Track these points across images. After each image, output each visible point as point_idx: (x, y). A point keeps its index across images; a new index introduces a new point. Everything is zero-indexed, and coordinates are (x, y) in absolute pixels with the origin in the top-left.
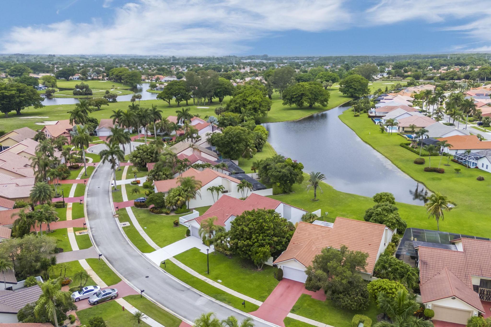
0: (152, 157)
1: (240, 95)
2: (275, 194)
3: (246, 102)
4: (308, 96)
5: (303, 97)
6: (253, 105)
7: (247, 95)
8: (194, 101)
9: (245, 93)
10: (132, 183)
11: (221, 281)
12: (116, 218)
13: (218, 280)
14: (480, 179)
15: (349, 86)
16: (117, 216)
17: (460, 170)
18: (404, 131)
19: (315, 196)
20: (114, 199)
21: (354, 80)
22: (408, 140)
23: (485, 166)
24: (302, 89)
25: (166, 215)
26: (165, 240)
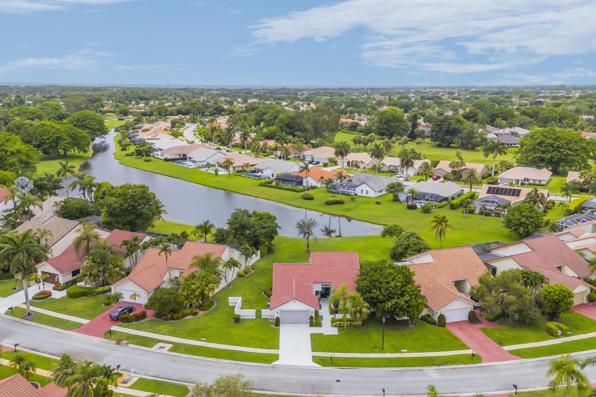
2: (262, 256)
4: (66, 140)
5: (60, 141)
10: (35, 299)
11: (406, 350)
12: (130, 345)
13: (403, 351)
14: (378, 203)
15: (83, 125)
16: (124, 342)
17: (355, 198)
18: (236, 171)
19: (308, 247)
20: (60, 326)
21: (88, 118)
22: (257, 180)
23: (365, 192)
24: (54, 131)
25: (194, 317)
26: (264, 341)
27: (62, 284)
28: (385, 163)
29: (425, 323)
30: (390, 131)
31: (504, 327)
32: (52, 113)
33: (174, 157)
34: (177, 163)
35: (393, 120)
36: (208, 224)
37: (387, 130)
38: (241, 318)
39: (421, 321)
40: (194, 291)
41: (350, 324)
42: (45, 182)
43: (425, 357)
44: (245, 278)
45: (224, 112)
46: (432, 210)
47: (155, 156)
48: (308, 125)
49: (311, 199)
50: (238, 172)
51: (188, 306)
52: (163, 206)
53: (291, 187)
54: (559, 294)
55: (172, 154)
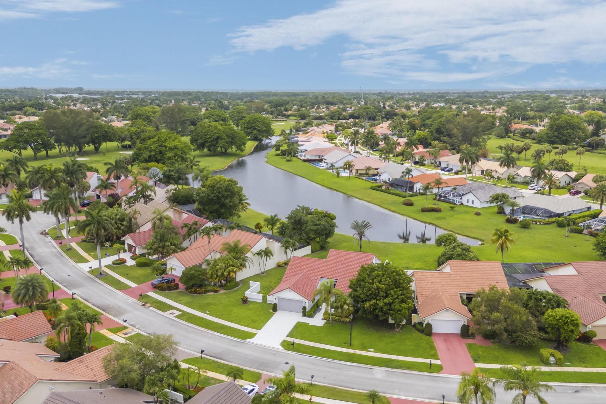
0: (122, 225)
1: (152, 140)
2: (313, 252)
3: (163, 149)
4: (225, 139)
5: (220, 141)
6: (174, 152)
7: (163, 139)
8: (60, 151)
9: (159, 137)
10: (113, 263)
11: (373, 350)
12: (151, 308)
13: (369, 349)
14: (478, 214)
15: (252, 127)
16: (148, 305)
17: (455, 207)
18: (358, 174)
19: (361, 248)
20: (115, 286)
21: (257, 120)
22: (373, 183)
23: (471, 202)
24: (216, 131)
25: (215, 294)
26: (253, 321)
27: (138, 254)
28: (520, 174)
29: (414, 329)
30: (561, 139)
31: (493, 346)
32: (236, 116)
33: (314, 158)
34: (313, 164)
35: (566, 127)
36: (276, 218)
37: (558, 138)
38: (248, 300)
39: (412, 327)
40: (217, 271)
41: (338, 319)
42: (173, 173)
43: (386, 359)
44: (283, 268)
45: (395, 116)
46: (531, 226)
47: (299, 157)
48: (455, 130)
49: (411, 204)
50: (360, 174)
51: (212, 284)
52: (247, 199)
53: (400, 192)
54: (560, 319)
55: (312, 156)
